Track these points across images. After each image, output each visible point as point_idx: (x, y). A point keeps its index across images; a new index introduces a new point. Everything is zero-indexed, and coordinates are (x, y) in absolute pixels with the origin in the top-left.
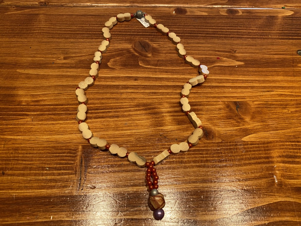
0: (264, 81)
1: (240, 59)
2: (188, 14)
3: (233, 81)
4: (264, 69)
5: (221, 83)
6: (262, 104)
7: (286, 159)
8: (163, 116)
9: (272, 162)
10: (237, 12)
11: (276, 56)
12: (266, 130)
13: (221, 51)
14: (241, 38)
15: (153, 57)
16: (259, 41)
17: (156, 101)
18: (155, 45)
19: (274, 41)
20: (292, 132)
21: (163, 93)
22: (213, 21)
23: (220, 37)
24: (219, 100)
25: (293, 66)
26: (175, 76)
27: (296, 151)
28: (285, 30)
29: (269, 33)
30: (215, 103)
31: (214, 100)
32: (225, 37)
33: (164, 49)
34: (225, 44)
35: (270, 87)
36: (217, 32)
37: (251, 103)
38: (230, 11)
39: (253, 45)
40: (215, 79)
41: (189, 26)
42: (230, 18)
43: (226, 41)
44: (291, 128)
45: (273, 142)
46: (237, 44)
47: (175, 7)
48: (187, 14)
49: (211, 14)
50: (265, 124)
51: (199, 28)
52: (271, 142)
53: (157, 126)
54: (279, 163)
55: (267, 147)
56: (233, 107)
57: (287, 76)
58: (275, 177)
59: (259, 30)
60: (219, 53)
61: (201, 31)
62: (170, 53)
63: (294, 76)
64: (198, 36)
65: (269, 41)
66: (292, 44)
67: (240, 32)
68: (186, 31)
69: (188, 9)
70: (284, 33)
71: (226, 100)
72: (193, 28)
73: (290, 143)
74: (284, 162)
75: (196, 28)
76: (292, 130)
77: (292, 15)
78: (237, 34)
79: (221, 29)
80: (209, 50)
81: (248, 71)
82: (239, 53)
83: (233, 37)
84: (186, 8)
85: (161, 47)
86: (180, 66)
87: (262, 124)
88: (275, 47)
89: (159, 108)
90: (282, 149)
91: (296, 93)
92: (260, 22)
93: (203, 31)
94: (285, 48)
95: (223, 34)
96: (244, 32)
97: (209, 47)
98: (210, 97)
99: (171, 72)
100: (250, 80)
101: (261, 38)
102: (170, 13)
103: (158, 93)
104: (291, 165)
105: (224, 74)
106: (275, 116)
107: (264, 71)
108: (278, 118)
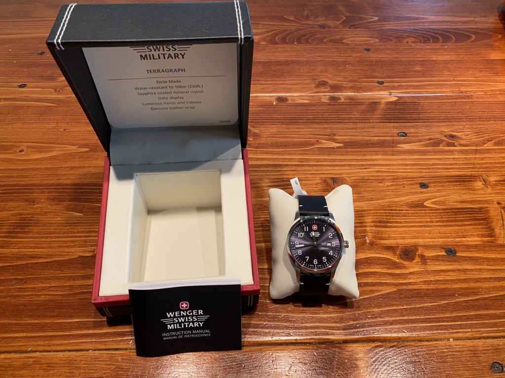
0: (362, 160)
1: (339, 141)
2: (290, 102)
3: (331, 160)
4: (363, 150)
5: (319, 162)
6: (359, 179)
7: (379, 224)
8: (263, 190)
9: (365, 226)
10: (339, 99)
11: (376, 138)
12: (361, 200)
13: (321, 135)
14: (342, 122)
15: (255, 141)
16: (360, 125)
17: (257, 177)
18: (256, 131)
19: (375, 124)
20: (387, 202)
21: (264, 170)
22: (313, 108)
23: (321, 122)
24: (316, 176)
25: (392, 147)
26: (276, 157)
27: (389, 217)
28: (387, 115)
29: (371, 117)
30: (312, 179)
31: (312, 176)
32: (325, 122)
33: (265, 134)
34: (325, 128)
35: (367, 165)
36: (318, 118)
37: (348, 179)
38: (333, 99)
39: (353, 129)
40: (314, 159)
41: (290, 113)
42: (332, 105)
43: (326, 126)
44: (385, 199)
45: (368, 210)
46: (337, 128)
47: (276, 96)
48: (288, 102)
49: (312, 102)
50: (360, 195)
51: (300, 115)
52: (365, 211)
53: (258, 198)
54: (372, 227)
55: (361, 214)
56: (331, 182)
57: (385, 155)
58: (367, 238)
59: (360, 115)
60: (319, 136)
61: (302, 117)
62: (271, 137)
63: (393, 155)
64: (298, 122)
65: (370, 125)
66: (394, 127)
67: (341, 117)
68: (286, 117)
69: (289, 98)
70: (386, 117)
71: (323, 176)
72: (294, 115)
73: (383, 211)
74: (376, 226)
75: (297, 115)
76: (387, 200)
77: (396, 100)
78: (338, 119)
79: (322, 115)
80: (309, 134)
81: (347, 152)
82: (339, 136)
83: (334, 122)
84: (288, 97)
85: (262, 132)
86: (280, 148)
87: (357, 195)
88: (375, 130)
89: (260, 183)
90: (376, 216)
91: (393, 169)
92: (363, 107)
93: (304, 117)
94: (386, 130)
95: (323, 120)
96: (345, 117)
97: (309, 131)
98: (308, 174)
99: (271, 153)
100: (348, 159)
101: (362, 122)
102: (271, 102)
103: (259, 170)
104: (383, 229)
105: (323, 155)
106: (370, 189)
107: (363, 152)
108: (374, 191)
